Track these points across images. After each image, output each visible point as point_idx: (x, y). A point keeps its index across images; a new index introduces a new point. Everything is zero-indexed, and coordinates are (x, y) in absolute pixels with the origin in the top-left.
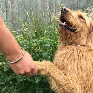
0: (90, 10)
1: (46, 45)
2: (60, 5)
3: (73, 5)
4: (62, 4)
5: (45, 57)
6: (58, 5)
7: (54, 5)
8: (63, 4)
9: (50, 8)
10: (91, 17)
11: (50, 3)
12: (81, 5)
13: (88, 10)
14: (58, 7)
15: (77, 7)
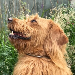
0: (57, 11)
1: (3, 54)
2: (22, 4)
3: (37, 4)
4: (23, 3)
5: (2, 67)
6: (19, 4)
7: (14, 4)
8: (25, 3)
9: (9, 8)
10: (59, 18)
11: (9, 1)
12: (46, 4)
13: (55, 10)
14: (19, 6)
15: (42, 6)
